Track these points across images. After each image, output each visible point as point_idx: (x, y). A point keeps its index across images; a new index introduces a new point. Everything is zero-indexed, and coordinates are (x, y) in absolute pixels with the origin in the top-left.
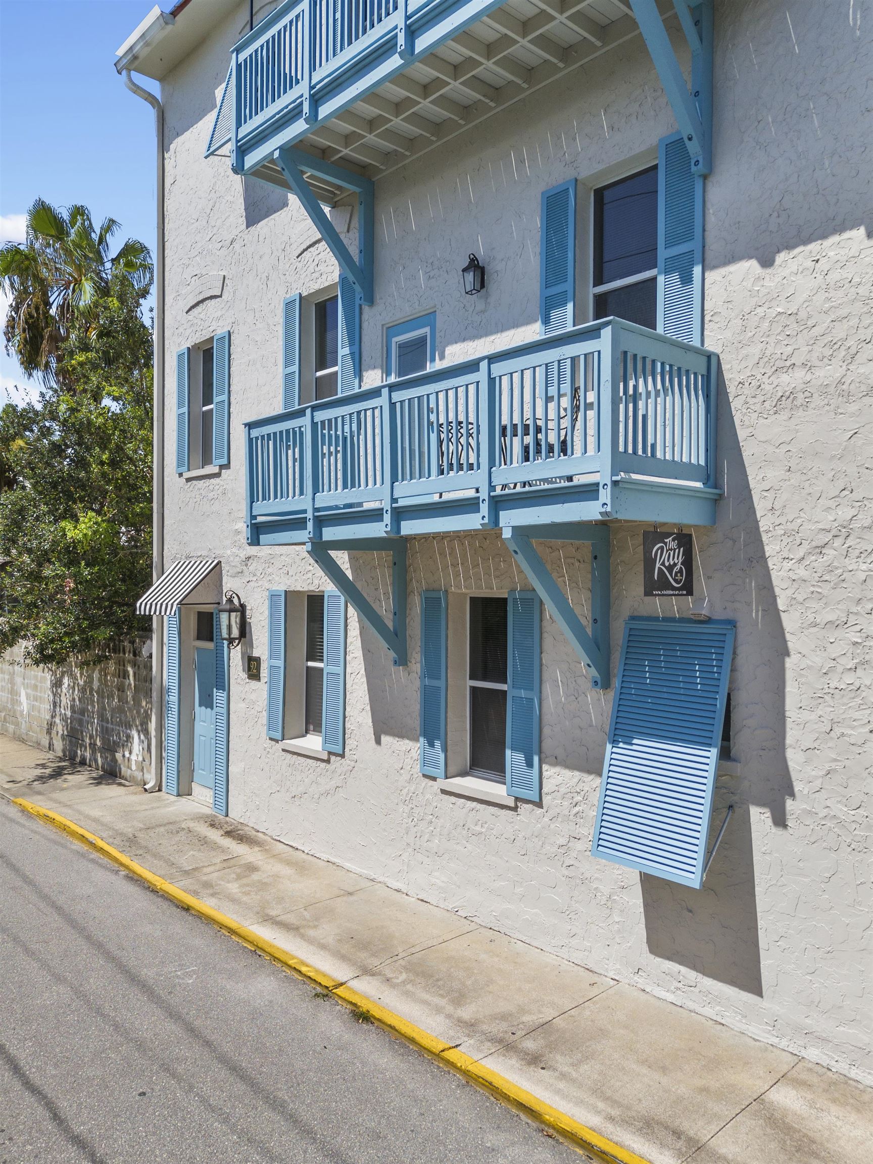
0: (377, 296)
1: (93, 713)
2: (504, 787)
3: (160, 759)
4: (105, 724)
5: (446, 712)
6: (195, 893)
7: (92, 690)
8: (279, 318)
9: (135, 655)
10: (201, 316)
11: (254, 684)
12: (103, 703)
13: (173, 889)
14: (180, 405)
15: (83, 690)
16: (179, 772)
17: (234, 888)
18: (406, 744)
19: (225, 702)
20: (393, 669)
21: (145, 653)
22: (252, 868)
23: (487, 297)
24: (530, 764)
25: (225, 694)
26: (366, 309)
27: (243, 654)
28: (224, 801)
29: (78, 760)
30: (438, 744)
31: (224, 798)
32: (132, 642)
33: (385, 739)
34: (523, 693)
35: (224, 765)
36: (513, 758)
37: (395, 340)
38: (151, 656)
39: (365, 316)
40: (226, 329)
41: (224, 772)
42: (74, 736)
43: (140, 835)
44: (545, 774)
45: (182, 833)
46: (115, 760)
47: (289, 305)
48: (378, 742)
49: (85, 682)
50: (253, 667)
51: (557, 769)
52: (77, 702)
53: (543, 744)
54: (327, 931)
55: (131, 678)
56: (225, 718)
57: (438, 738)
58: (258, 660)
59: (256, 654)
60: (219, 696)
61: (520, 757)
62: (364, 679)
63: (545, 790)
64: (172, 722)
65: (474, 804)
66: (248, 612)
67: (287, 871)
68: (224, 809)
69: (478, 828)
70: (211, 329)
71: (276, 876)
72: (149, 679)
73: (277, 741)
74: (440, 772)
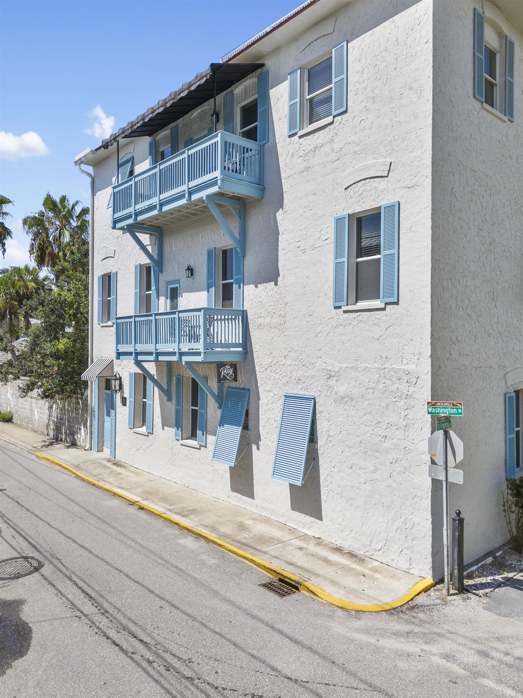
0: (163, 271)
1: (65, 419)
2: (196, 442)
3: (91, 438)
4: (70, 424)
5: (182, 417)
6: (98, 481)
7: (65, 409)
8: (133, 271)
9: (82, 395)
10: (107, 263)
11: (124, 407)
12: (69, 415)
13: (91, 479)
14: (99, 297)
15: (61, 410)
16: (98, 442)
17: (111, 480)
18: (171, 429)
19: (114, 415)
20: (168, 402)
21: (86, 394)
22: (120, 474)
23: (193, 279)
24: (203, 435)
25: (114, 412)
26: (160, 274)
27: (120, 396)
28: (114, 453)
29: (59, 439)
30: (180, 429)
31: (114, 451)
32: (81, 390)
33: (165, 428)
34: (202, 411)
35: (114, 439)
36: (199, 433)
37: (169, 286)
38: (88, 396)
39: (160, 276)
40: (115, 271)
41: (114, 441)
42: (58, 429)
43: (81, 464)
44: (207, 437)
45: (96, 464)
46: (74, 439)
47: (136, 266)
48: (163, 429)
49: (62, 406)
50: (124, 401)
51: (210, 436)
52: (59, 415)
53: (207, 427)
54: (139, 490)
55: (81, 404)
56: (114, 421)
57: (180, 427)
58: (126, 398)
59: (125, 396)
60: (112, 412)
61: (201, 432)
62: (159, 406)
63: (207, 442)
64: (95, 423)
65: (189, 448)
66: (122, 380)
67: (132, 475)
68: (114, 456)
69: (190, 456)
70: (111, 269)
71: (127, 476)
72: (87, 405)
73: (132, 429)
74: (180, 438)
